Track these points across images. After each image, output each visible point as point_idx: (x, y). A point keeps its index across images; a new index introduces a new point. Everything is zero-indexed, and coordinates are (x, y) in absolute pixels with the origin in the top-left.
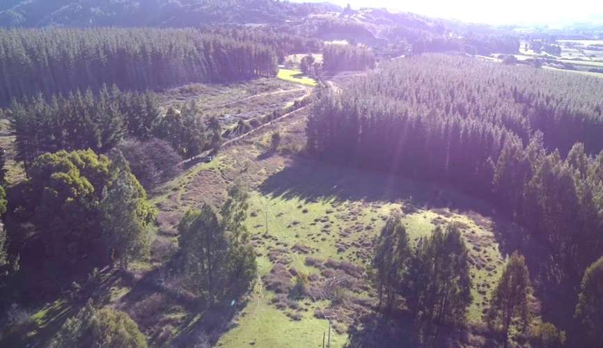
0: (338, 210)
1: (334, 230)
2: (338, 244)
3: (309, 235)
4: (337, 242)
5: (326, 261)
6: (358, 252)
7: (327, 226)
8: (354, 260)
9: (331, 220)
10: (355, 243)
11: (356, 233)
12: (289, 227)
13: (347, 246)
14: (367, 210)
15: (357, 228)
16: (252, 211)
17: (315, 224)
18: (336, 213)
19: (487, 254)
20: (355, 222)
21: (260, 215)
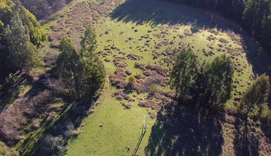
0: (154, 30)
1: (152, 44)
2: (154, 53)
3: (137, 47)
4: (153, 52)
5: (146, 65)
6: (165, 59)
7: (148, 41)
8: (162, 64)
9: (150, 37)
10: (164, 53)
11: (164, 46)
12: (126, 41)
13: (159, 55)
14: (171, 31)
15: (165, 43)
16: (106, 30)
17: (141, 40)
18: (154, 32)
19: (238, 61)
20: (164, 38)
21: (110, 33)
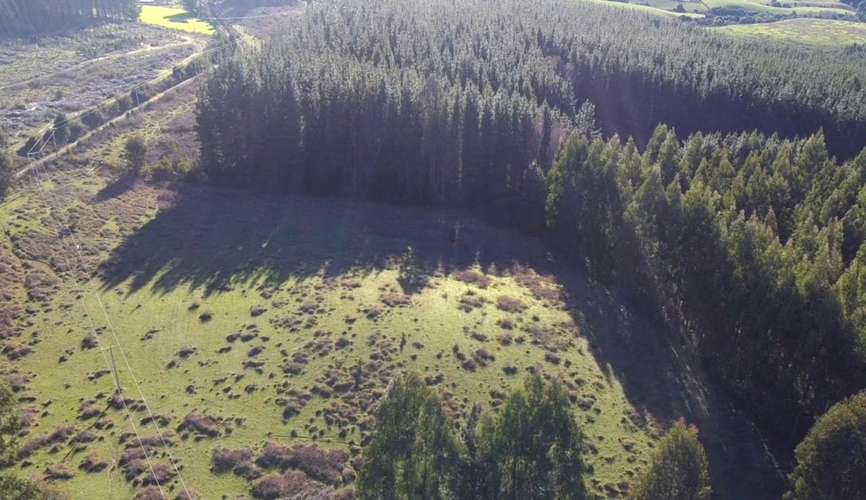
0: (275, 305)
1: (271, 359)
2: (283, 397)
3: (217, 383)
4: (279, 392)
5: (259, 453)
6: (327, 412)
7: (255, 352)
8: (322, 433)
9: (262, 334)
10: (320, 386)
11: (319, 361)
12: (172, 365)
13: (303, 399)
14: (333, 297)
15: (319, 347)
16: (85, 334)
17: (229, 349)
18: (272, 313)
19: (573, 369)
20: (313, 330)
21: (103, 346)
